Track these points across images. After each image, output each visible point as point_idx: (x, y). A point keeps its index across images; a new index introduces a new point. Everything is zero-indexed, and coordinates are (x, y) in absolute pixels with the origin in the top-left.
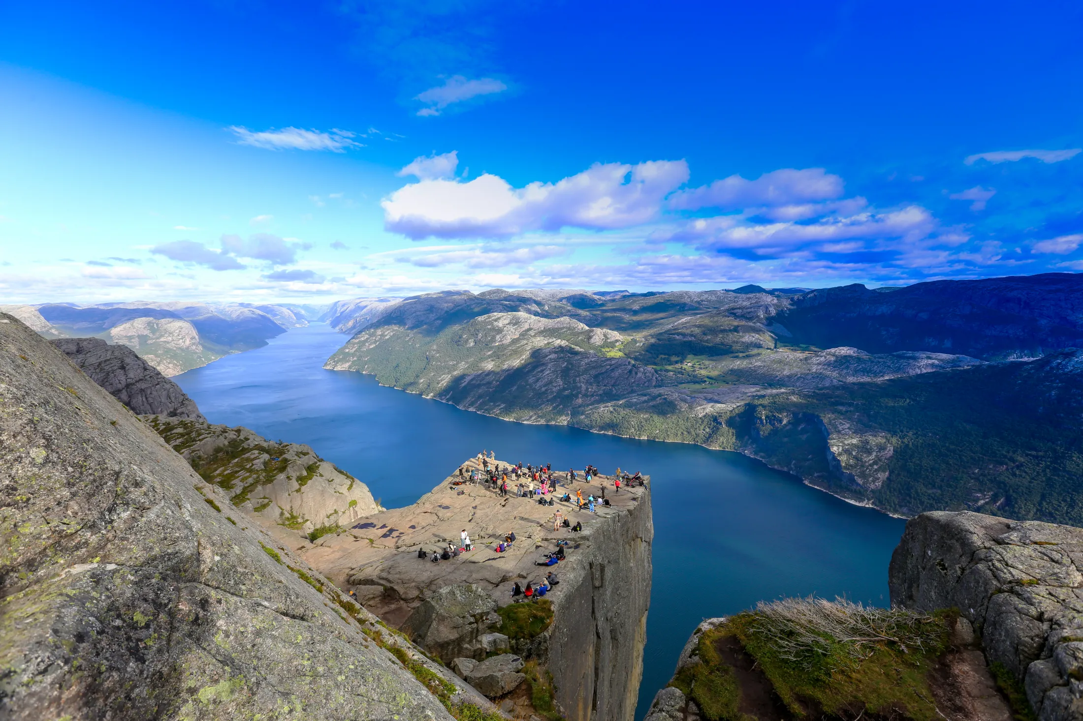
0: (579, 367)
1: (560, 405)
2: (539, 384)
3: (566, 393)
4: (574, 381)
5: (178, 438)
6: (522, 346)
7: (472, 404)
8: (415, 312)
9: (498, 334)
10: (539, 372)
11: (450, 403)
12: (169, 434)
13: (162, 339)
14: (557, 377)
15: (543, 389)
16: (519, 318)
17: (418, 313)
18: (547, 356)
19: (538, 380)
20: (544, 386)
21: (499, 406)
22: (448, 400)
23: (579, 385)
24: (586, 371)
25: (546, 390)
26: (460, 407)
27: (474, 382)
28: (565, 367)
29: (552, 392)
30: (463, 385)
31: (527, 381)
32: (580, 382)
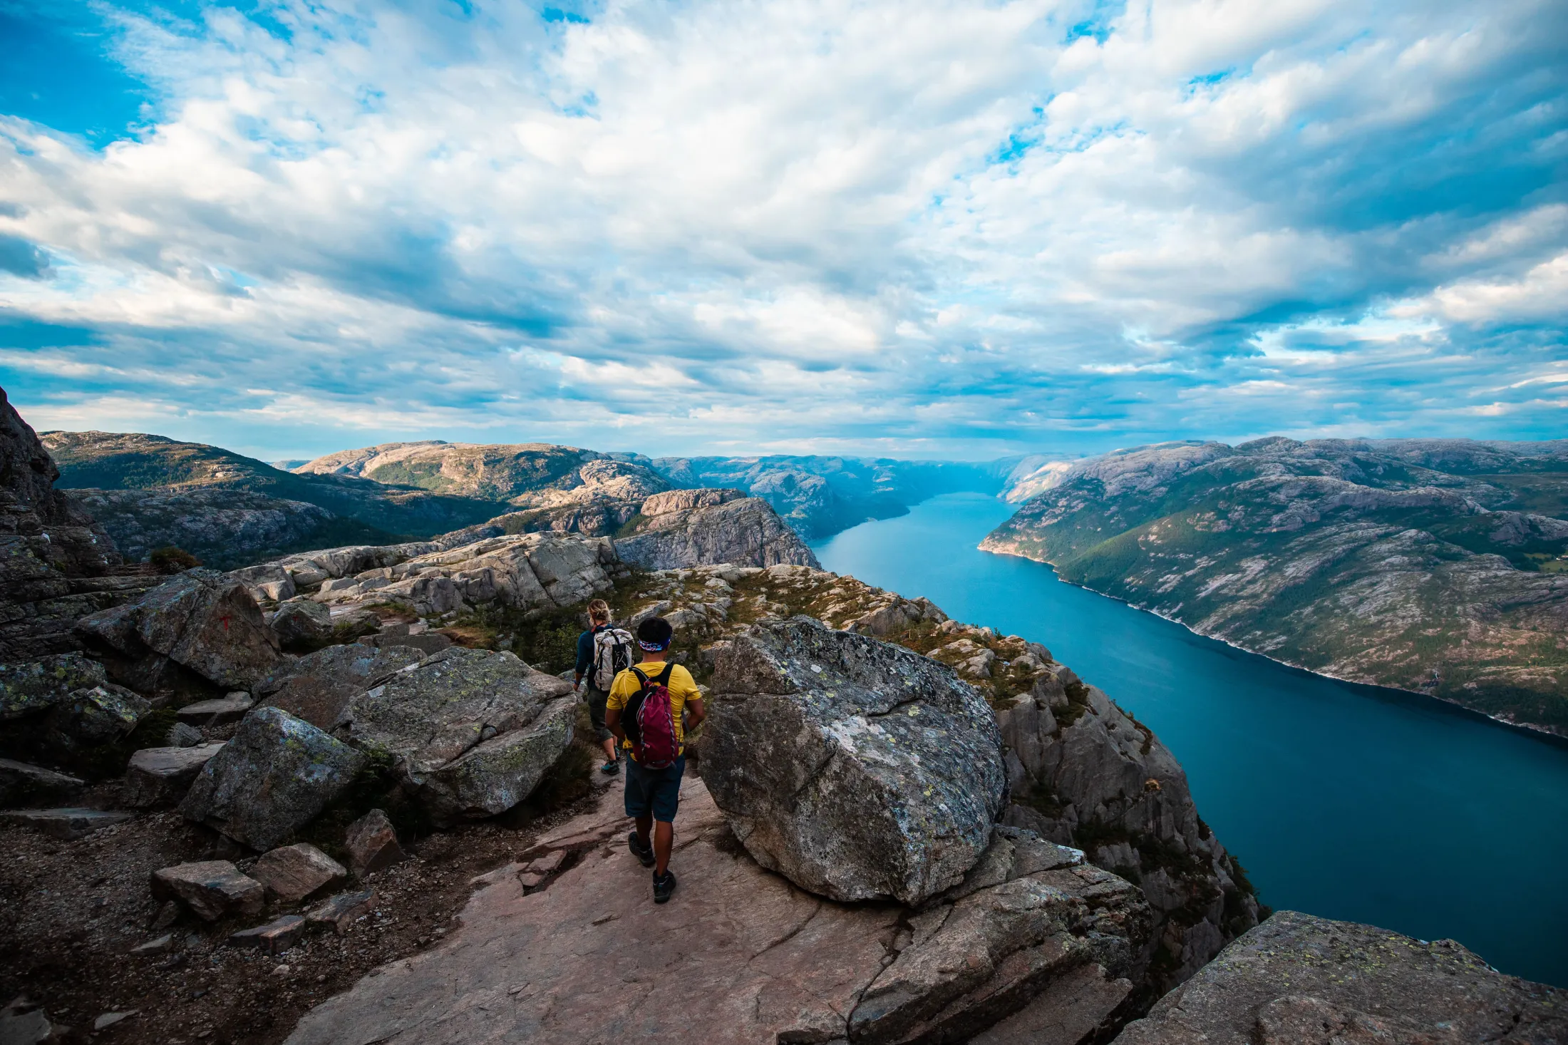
0: (1462, 584)
1: (1413, 654)
2: (1362, 610)
3: (1430, 632)
4: (1451, 612)
5: (838, 602)
6: (1326, 536)
7: (1216, 629)
8: (1123, 473)
9: (1276, 513)
10: (1363, 587)
11: (1178, 621)
12: (825, 594)
13: (796, 499)
14: (1407, 600)
15: (1373, 619)
16: (1322, 487)
17: (1128, 475)
18: (1384, 558)
19: (1361, 601)
20: (1377, 614)
21: (1273, 638)
22: (1175, 616)
23: (1463, 621)
24: (1476, 595)
25: (1381, 622)
26: (1197, 631)
27: (1225, 591)
28: (1427, 582)
29: (1394, 628)
30: (1203, 594)
31: (1337, 600)
32: (1466, 614)
